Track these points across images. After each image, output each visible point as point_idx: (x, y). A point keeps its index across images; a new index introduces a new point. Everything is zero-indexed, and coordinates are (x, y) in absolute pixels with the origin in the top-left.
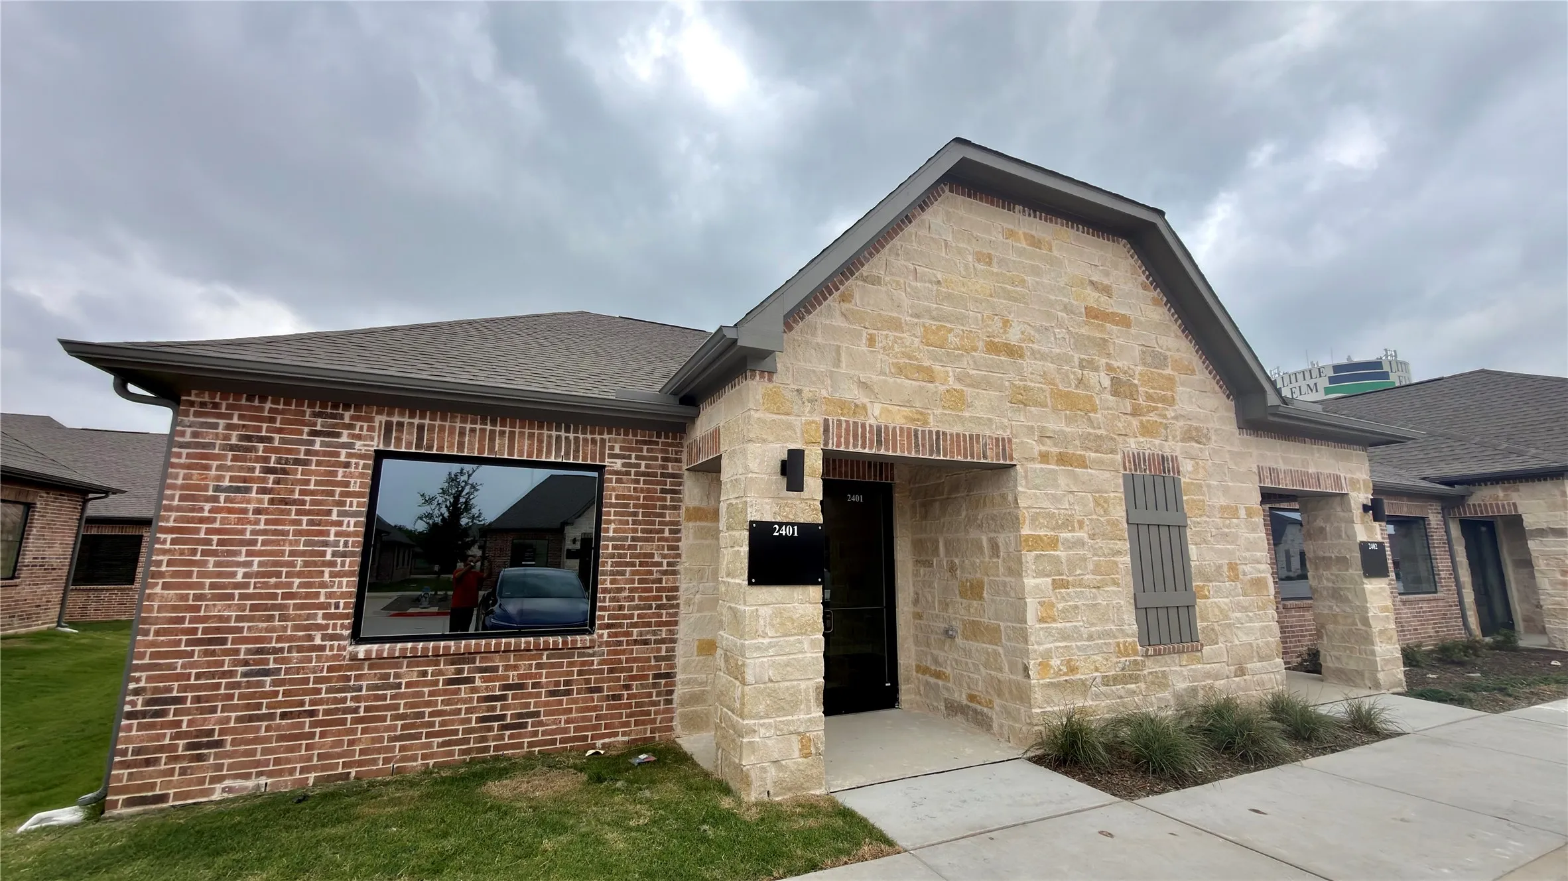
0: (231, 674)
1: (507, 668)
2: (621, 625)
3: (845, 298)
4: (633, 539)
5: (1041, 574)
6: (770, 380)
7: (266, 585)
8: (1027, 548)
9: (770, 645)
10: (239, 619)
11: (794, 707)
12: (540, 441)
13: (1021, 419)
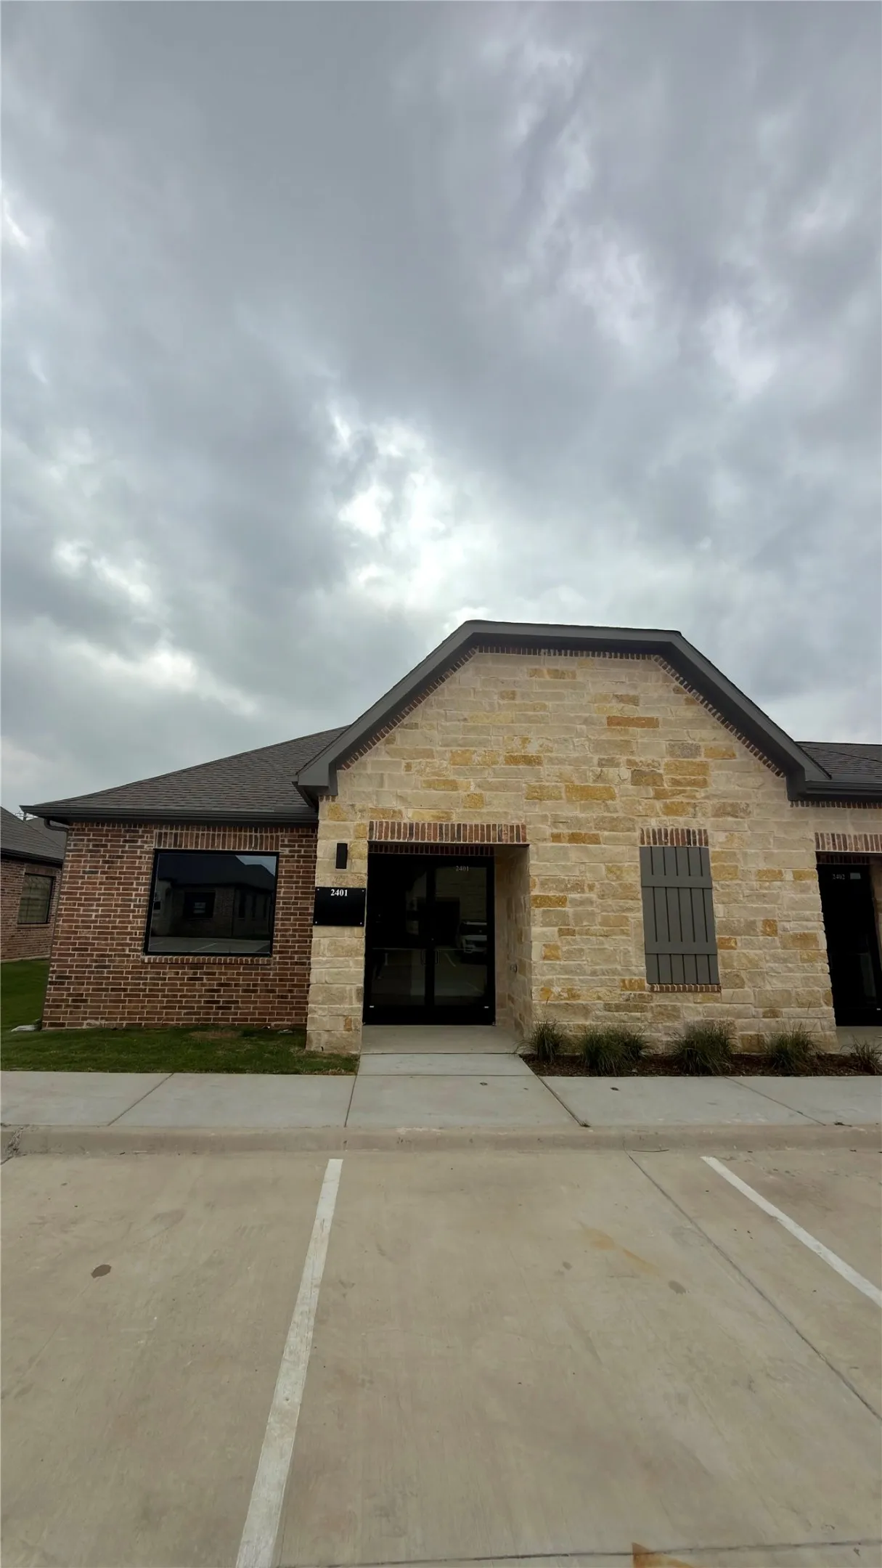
0: (90, 966)
1: (220, 974)
2: (287, 952)
3: (389, 742)
4: (296, 898)
5: (545, 925)
6: (333, 801)
7: (104, 922)
8: (535, 905)
9: (327, 962)
10: (93, 938)
11: (341, 999)
12: (240, 839)
13: (537, 810)
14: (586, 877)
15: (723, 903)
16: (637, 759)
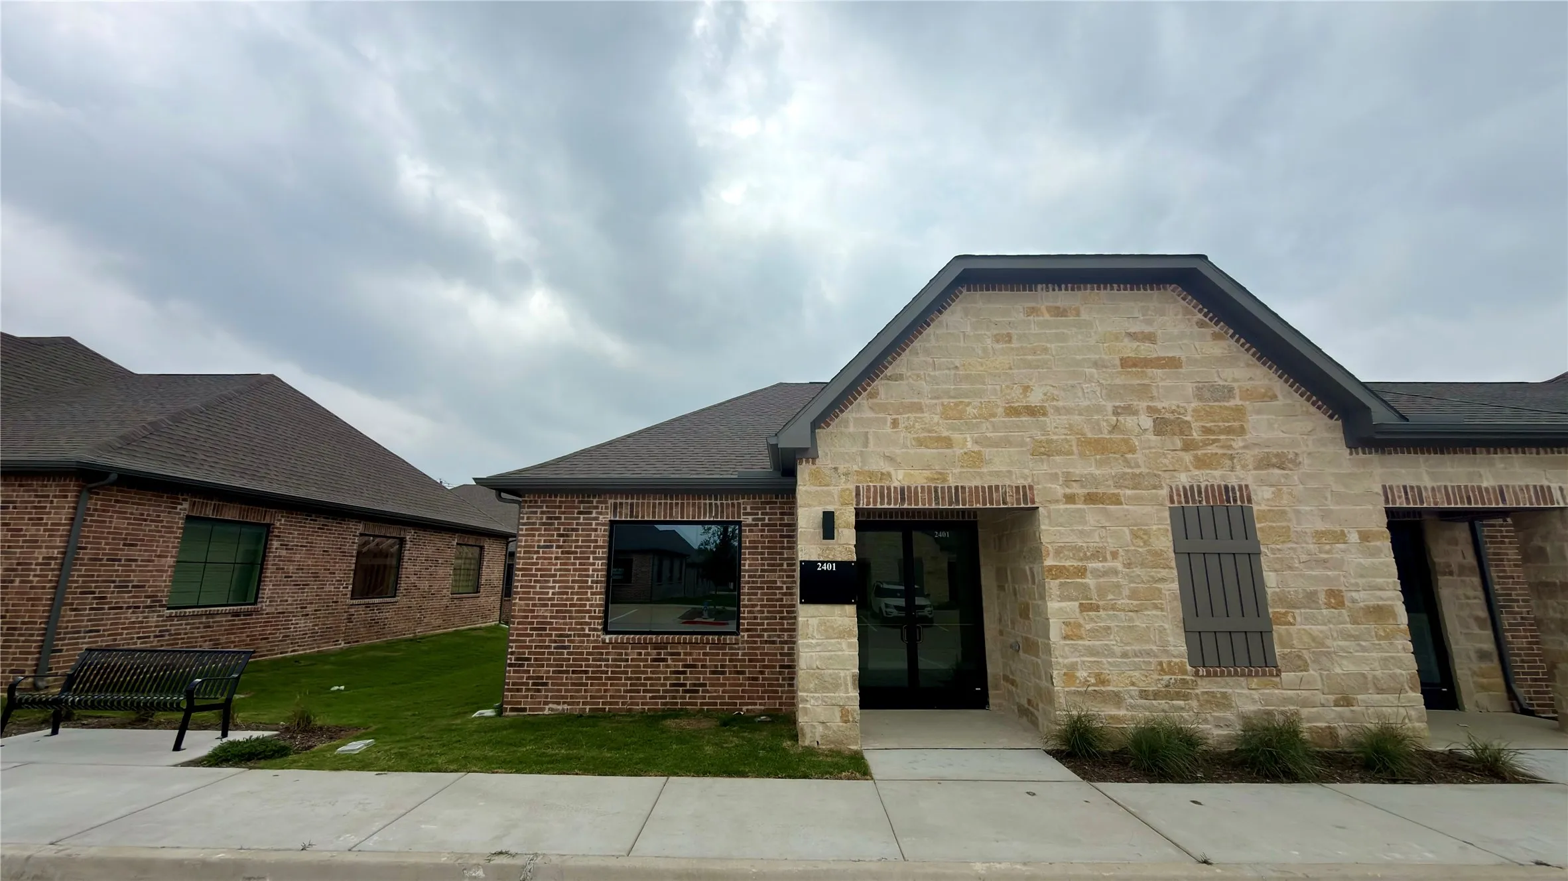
0: (549, 647)
1: (686, 654)
2: (756, 630)
3: (872, 396)
4: (762, 571)
5: (1063, 598)
6: (813, 463)
7: (562, 599)
8: (1050, 577)
9: (818, 645)
10: (551, 617)
11: (836, 687)
12: (699, 508)
13: (1044, 468)
14: (1108, 543)
15: (1276, 571)
16: (1159, 405)
